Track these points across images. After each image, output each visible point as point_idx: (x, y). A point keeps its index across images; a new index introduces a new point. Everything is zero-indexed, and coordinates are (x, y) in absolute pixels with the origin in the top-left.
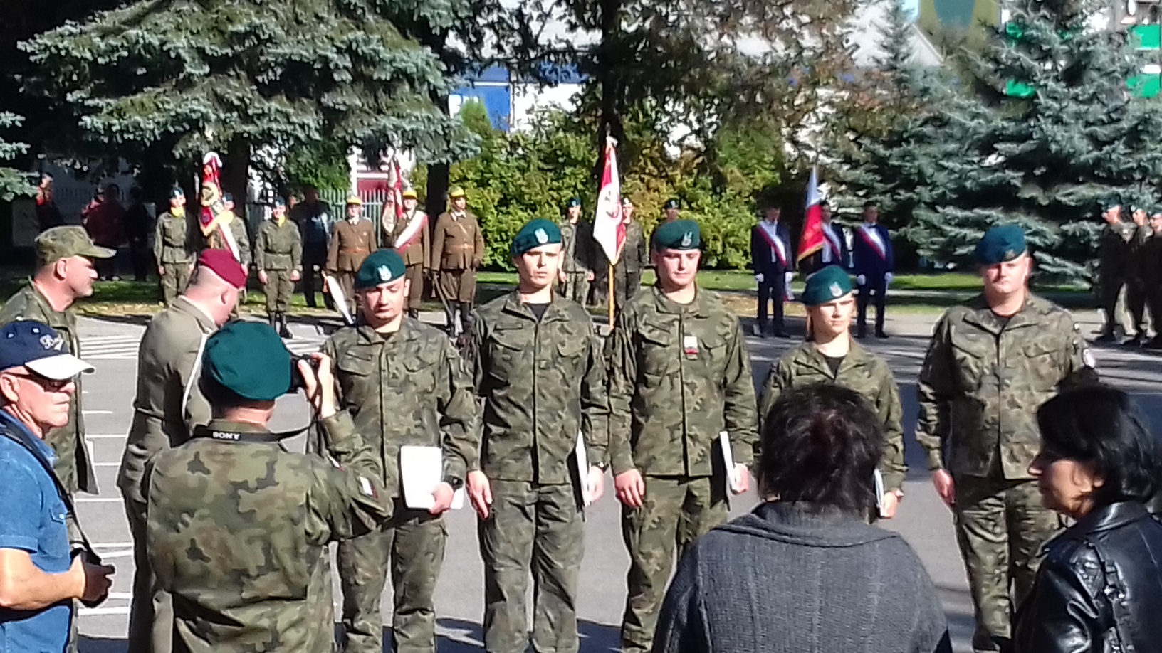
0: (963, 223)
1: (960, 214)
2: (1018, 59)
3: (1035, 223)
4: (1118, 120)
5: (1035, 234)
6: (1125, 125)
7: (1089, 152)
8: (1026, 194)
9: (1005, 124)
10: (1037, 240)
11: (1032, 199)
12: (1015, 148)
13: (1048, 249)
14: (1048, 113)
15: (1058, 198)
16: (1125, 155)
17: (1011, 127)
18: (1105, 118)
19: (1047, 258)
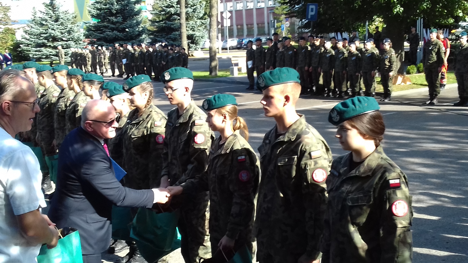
0: (36, 51)
1: (35, 49)
2: (44, 17)
3: (50, 50)
4: (66, 29)
5: (50, 52)
6: (68, 29)
7: (60, 35)
8: (48, 45)
9: (43, 31)
10: (51, 54)
11: (50, 45)
12: (45, 35)
13: (53, 55)
14: (51, 28)
15: (55, 45)
16: (68, 35)
17: (44, 31)
18: (64, 28)
19: (53, 57)
